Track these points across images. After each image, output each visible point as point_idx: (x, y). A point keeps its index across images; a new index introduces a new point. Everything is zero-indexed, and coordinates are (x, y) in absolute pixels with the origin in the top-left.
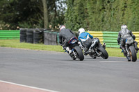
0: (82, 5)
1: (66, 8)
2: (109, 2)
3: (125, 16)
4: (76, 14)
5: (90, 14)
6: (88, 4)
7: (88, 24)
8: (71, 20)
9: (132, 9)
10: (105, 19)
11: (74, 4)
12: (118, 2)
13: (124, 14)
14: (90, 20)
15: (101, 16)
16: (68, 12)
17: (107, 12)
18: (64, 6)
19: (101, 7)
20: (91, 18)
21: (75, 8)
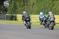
0: (15, 3)
1: (8, 5)
2: (26, 2)
3: (33, 8)
4: (13, 7)
5: (18, 7)
6: (17, 3)
7: (18, 11)
8: (10, 10)
9: (36, 5)
10: (25, 9)
11: (12, 3)
12: (30, 2)
13: (33, 7)
14: (18, 10)
15: (23, 8)
16: (9, 6)
17: (26, 7)
18: (7, 4)
19: (23, 4)
20: (19, 9)
21: (12, 5)
